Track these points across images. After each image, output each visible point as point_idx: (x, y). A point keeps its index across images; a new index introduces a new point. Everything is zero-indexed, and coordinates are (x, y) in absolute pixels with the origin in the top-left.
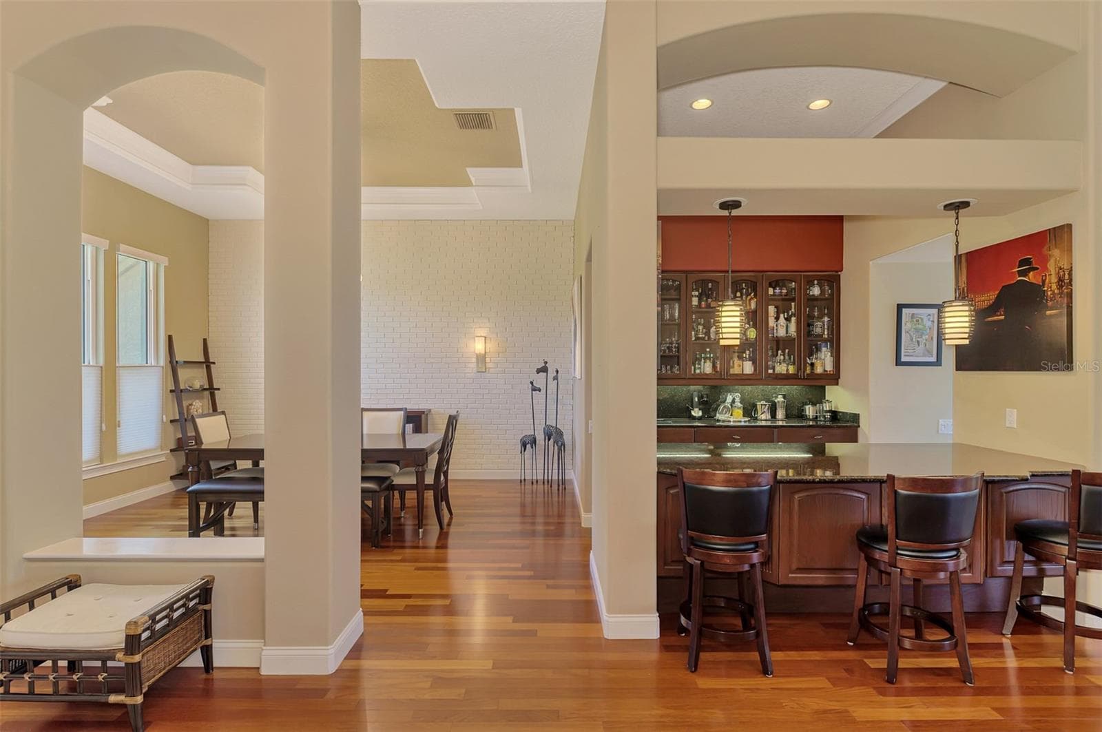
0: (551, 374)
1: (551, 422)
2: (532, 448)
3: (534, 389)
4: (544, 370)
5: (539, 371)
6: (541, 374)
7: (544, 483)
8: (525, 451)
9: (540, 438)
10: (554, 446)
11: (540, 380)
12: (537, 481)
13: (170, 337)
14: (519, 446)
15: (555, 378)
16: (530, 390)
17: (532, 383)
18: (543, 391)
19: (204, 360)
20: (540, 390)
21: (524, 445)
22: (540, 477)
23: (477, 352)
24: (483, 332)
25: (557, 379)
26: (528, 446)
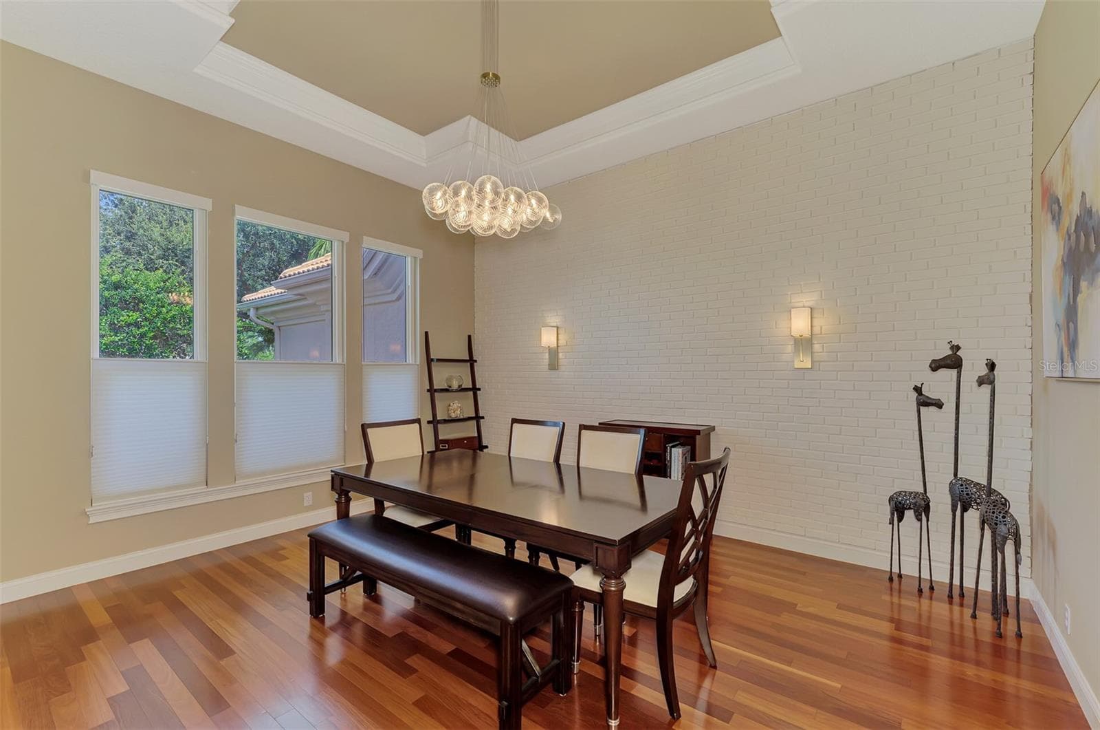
0: (973, 368)
1: (974, 471)
2: (920, 520)
3: (924, 402)
4: (953, 362)
5: (936, 366)
6: (943, 372)
7: (951, 597)
8: (900, 520)
9: (941, 502)
10: (983, 529)
11: (940, 385)
12: (932, 588)
13: (427, 333)
14: (887, 509)
15: (987, 380)
16: (915, 403)
17: (918, 390)
18: (950, 406)
19: (468, 359)
20: (939, 405)
21: (899, 509)
22: (941, 576)
23: (795, 333)
24: (809, 299)
25: (992, 382)
26: (909, 514)
